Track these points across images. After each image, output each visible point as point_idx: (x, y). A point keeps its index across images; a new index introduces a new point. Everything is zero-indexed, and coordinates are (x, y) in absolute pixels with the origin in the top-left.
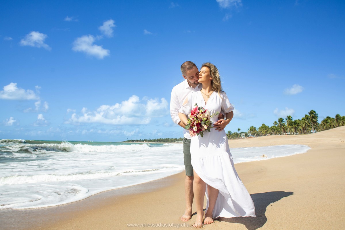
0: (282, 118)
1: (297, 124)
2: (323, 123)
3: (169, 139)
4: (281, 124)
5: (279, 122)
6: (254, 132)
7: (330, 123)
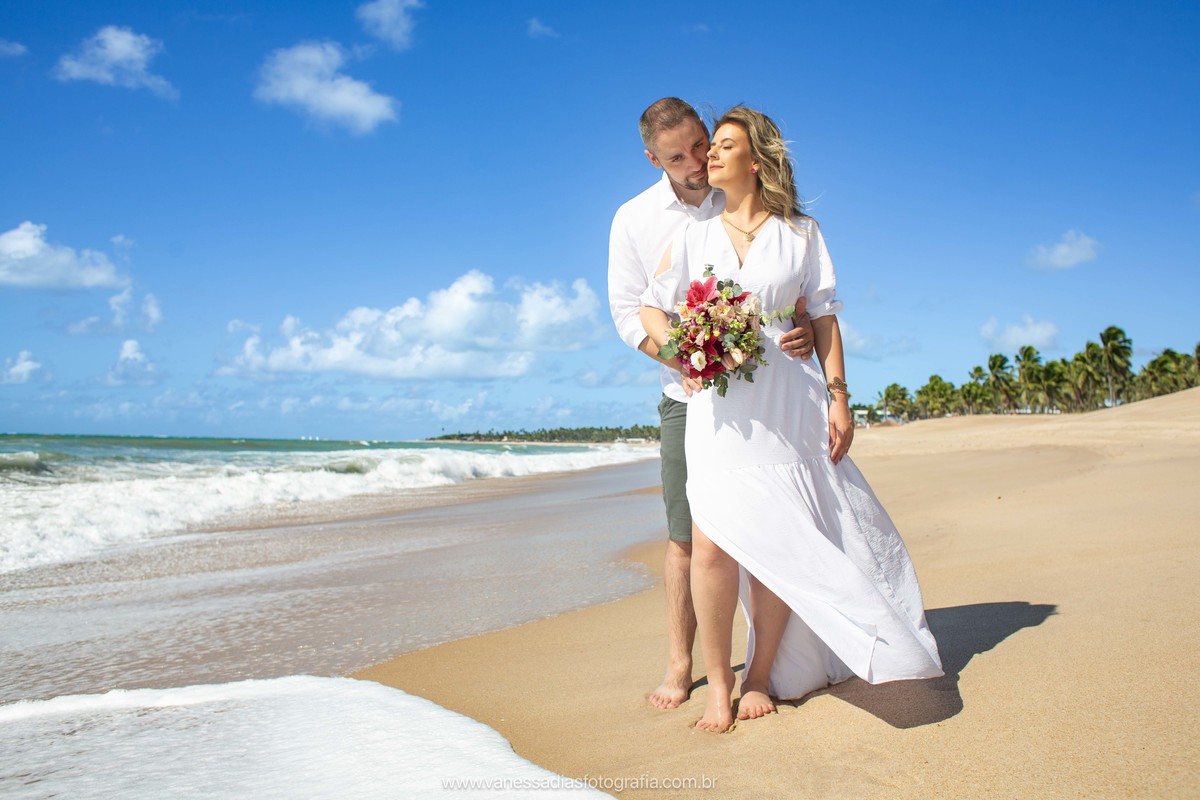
0: (1001, 356)
1: (1055, 377)
2: (1151, 373)
3: (592, 429)
4: (997, 377)
5: (992, 368)
6: (901, 404)
7: (1174, 373)
